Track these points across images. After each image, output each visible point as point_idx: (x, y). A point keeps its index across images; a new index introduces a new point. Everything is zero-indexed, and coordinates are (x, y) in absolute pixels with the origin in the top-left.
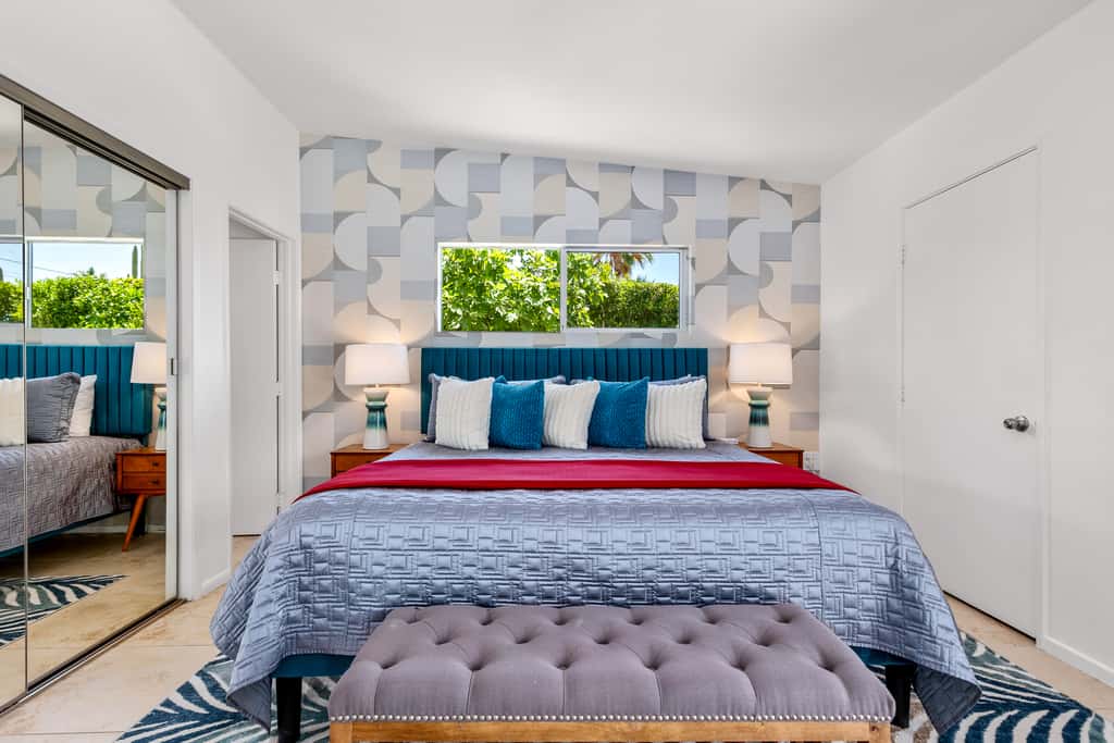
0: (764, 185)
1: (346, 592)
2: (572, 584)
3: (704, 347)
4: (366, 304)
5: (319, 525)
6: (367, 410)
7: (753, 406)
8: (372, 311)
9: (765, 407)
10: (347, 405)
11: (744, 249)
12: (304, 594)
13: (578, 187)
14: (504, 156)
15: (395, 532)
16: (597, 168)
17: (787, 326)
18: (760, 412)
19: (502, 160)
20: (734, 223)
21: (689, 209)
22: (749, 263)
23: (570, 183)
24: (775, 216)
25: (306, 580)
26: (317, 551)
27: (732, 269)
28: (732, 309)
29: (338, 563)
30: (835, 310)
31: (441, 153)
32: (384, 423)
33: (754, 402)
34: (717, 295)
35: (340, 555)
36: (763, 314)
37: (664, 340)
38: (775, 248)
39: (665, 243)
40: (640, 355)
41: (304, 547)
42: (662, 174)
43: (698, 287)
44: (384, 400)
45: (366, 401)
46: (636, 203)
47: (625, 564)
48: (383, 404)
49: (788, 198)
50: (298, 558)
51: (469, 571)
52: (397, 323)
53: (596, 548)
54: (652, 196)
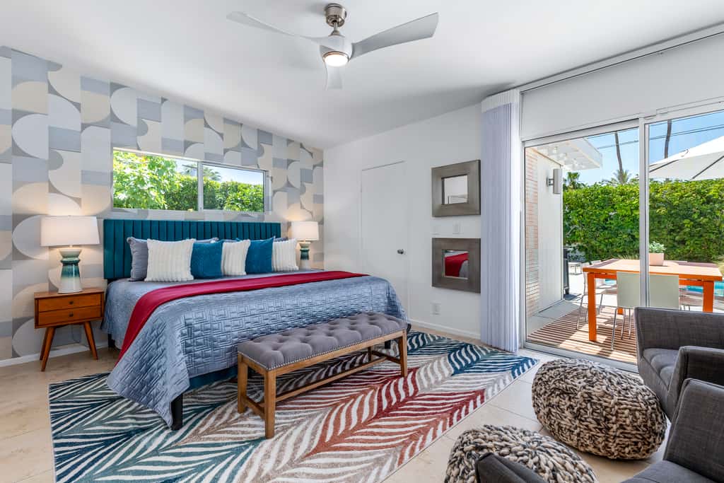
0: (302, 146)
1: (212, 343)
2: (304, 320)
3: (278, 222)
4: (47, 184)
5: (194, 313)
6: (62, 264)
7: (302, 251)
8: (53, 190)
9: (307, 251)
10: (27, 263)
11: (294, 174)
12: (188, 348)
13: (211, 128)
14: (164, 100)
15: (233, 310)
16: (222, 121)
17: (311, 213)
18: (305, 253)
19: (162, 102)
20: (290, 162)
21: (270, 152)
22: (296, 182)
23: (207, 125)
24: (306, 162)
25: (189, 342)
26: (195, 326)
27: (289, 184)
28: (289, 205)
29: (207, 330)
30: (331, 207)
31: (115, 87)
32: (77, 273)
33: (303, 249)
34: (282, 196)
35: (208, 326)
36: (302, 207)
37: (258, 218)
38: (306, 176)
39: (258, 167)
40: (249, 226)
41: (186, 325)
42: (256, 131)
43: (274, 192)
44: (77, 256)
45: (61, 257)
46: (243, 144)
47: (321, 309)
48: (76, 259)
49: (311, 154)
50: (185, 331)
51: (266, 322)
52: (78, 201)
53: (311, 305)
54: (252, 141)
